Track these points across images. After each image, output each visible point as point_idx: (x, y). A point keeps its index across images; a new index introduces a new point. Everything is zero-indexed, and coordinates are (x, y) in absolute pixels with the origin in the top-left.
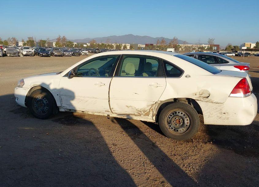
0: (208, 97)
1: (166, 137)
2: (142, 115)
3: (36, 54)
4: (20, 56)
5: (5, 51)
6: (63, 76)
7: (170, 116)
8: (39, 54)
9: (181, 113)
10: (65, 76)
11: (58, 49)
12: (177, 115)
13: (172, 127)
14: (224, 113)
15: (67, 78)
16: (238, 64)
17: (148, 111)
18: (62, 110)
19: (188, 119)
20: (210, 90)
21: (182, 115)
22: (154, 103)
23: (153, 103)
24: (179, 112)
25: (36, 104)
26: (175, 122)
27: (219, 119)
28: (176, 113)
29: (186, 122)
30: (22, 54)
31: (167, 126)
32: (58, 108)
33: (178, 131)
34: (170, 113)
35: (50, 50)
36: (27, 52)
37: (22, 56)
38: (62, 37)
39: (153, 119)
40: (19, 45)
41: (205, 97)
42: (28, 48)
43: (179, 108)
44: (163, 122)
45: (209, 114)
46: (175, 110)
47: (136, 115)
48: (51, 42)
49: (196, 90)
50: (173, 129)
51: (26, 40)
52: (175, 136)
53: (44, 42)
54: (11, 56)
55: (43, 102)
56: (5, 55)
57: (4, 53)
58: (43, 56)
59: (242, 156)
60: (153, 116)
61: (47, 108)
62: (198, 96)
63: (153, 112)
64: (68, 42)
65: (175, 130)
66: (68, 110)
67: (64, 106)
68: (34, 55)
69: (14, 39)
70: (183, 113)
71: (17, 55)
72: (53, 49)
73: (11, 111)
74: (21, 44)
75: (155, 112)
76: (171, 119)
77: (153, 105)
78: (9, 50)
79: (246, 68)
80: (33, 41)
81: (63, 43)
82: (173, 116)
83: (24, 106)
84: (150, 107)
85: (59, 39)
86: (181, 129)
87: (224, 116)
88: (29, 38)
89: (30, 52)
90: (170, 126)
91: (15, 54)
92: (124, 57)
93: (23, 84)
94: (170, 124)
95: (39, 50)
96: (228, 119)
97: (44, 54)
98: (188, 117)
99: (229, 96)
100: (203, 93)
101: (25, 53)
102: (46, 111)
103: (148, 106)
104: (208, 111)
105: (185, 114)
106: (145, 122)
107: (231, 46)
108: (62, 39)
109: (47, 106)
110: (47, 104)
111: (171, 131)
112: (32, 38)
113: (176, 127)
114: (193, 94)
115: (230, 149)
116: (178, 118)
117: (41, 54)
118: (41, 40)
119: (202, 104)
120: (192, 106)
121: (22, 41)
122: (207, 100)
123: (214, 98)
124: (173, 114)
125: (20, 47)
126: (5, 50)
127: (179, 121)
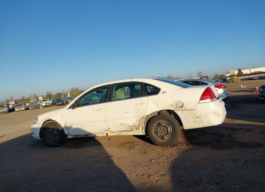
0: (183, 106)
1: (156, 145)
2: (134, 130)
3: (53, 104)
4: (40, 108)
5: (28, 106)
6: (68, 109)
7: (156, 127)
8: (55, 104)
9: (164, 123)
10: (69, 108)
11: (72, 98)
12: (162, 125)
13: (159, 136)
14: (198, 117)
15: (71, 110)
16: (216, 84)
17: (138, 125)
18: (69, 137)
19: (171, 127)
20: (182, 100)
21: (165, 125)
22: (142, 118)
23: (140, 118)
24: (162, 123)
25: (48, 136)
26: (160, 131)
27: (195, 123)
28: (160, 123)
29: (169, 129)
30: (42, 106)
31: (155, 136)
32: (66, 136)
33: (164, 138)
34: (155, 124)
35: (65, 100)
36: (46, 103)
37: (41, 107)
38: (75, 88)
39: (143, 132)
40: (39, 100)
41: (180, 107)
42: (46, 100)
43: (161, 119)
44: (152, 133)
45: (186, 120)
46: (159, 121)
47: (129, 131)
48: (66, 93)
49: (172, 102)
50: (160, 138)
51: (45, 95)
52: (162, 143)
53: (60, 94)
54: (32, 109)
55: (54, 133)
56: (27, 109)
57: (27, 107)
58: (59, 105)
59: (218, 150)
60: (143, 129)
61: (57, 137)
62: (174, 107)
63: (142, 125)
64: (80, 92)
65: (161, 138)
66: (75, 136)
67: (71, 133)
68: (52, 106)
69: (35, 96)
70: (166, 123)
71: (38, 107)
72: (67, 98)
73: (29, 146)
74: (40, 98)
75: (144, 126)
76: (157, 129)
77: (140, 120)
78: (31, 104)
79: (223, 87)
80: (51, 95)
81: (76, 93)
82: (158, 126)
83: (39, 139)
84: (139, 122)
85: (72, 91)
86: (166, 136)
87: (198, 120)
88: (47, 93)
89: (48, 103)
90: (157, 135)
91: (35, 106)
92: (114, 86)
93: (37, 120)
94: (157, 134)
95: (56, 101)
96: (202, 122)
97: (60, 104)
98: (170, 125)
99: (199, 103)
100: (178, 104)
101: (44, 105)
102: (57, 140)
103: (137, 121)
104: (185, 118)
105: (168, 123)
106: (137, 136)
107: (217, 75)
108: (75, 90)
109: (57, 136)
110: (57, 134)
111: (159, 139)
112: (50, 92)
113: (162, 135)
114: (170, 105)
115: (208, 147)
116: (162, 127)
117: (57, 104)
118: (57, 94)
119: (179, 113)
120: (173, 116)
121: (41, 96)
122: (182, 109)
123: (187, 106)
124: (158, 125)
125: (39, 101)
126: (27, 104)
127: (164, 130)
